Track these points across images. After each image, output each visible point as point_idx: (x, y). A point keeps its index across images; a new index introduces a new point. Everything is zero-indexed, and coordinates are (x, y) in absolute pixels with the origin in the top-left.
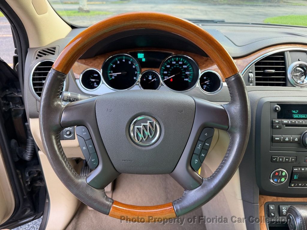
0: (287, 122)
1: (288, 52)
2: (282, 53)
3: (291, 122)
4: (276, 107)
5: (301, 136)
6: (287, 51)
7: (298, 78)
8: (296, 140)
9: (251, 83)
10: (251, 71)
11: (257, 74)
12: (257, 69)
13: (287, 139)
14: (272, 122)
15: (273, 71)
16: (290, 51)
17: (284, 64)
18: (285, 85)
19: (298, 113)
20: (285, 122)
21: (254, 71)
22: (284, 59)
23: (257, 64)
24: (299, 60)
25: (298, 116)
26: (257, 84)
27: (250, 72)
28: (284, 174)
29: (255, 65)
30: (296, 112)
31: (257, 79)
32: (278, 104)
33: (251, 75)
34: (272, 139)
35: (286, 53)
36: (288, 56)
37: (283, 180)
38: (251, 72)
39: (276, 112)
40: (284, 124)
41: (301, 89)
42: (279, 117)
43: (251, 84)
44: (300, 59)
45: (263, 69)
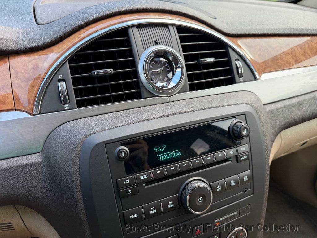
0: (146, 177)
1: (135, 29)
2: (124, 31)
3: (155, 173)
4: (120, 152)
5: (178, 196)
6: (132, 26)
7: (161, 77)
8: (171, 205)
9: (66, 103)
10: (61, 77)
11: (76, 82)
12: (73, 71)
13: (153, 211)
14: (118, 186)
15: (110, 71)
16: (139, 26)
17: (130, 53)
18: (138, 96)
19: (167, 150)
20: (142, 177)
21: (70, 77)
22: (128, 43)
23: (73, 59)
24: (157, 43)
25: (168, 155)
26: (80, 104)
27: (60, 80)
29: (69, 64)
30: (162, 148)
32: (123, 145)
33: (62, 86)
34: (125, 220)
35: (130, 30)
36: (136, 36)
38: (63, 80)
39: (122, 161)
40: (141, 182)
41: (168, 99)
42: (129, 171)
43: (67, 107)
44: (158, 41)
45: (89, 69)
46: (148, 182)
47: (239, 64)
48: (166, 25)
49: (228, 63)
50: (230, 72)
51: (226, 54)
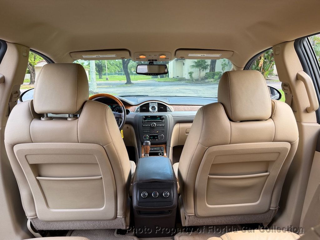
2: (149, 103)
8: (149, 126)
9: (138, 112)
10: (138, 108)
11: (140, 109)
13: (147, 126)
14: (143, 122)
15: (145, 108)
16: (151, 103)
17: (149, 106)
18: (149, 112)
22: (149, 105)
23: (140, 106)
24: (153, 105)
28: (147, 136)
31: (140, 111)
32: (144, 116)
33: (139, 110)
34: (143, 126)
36: (150, 104)
37: (147, 138)
39: (144, 118)
40: (146, 121)
41: (153, 113)
42: (144, 120)
45: (142, 108)
46: (147, 122)
47: (168, 109)
48: (155, 103)
49: (166, 109)
50: (166, 110)
51: (166, 107)
